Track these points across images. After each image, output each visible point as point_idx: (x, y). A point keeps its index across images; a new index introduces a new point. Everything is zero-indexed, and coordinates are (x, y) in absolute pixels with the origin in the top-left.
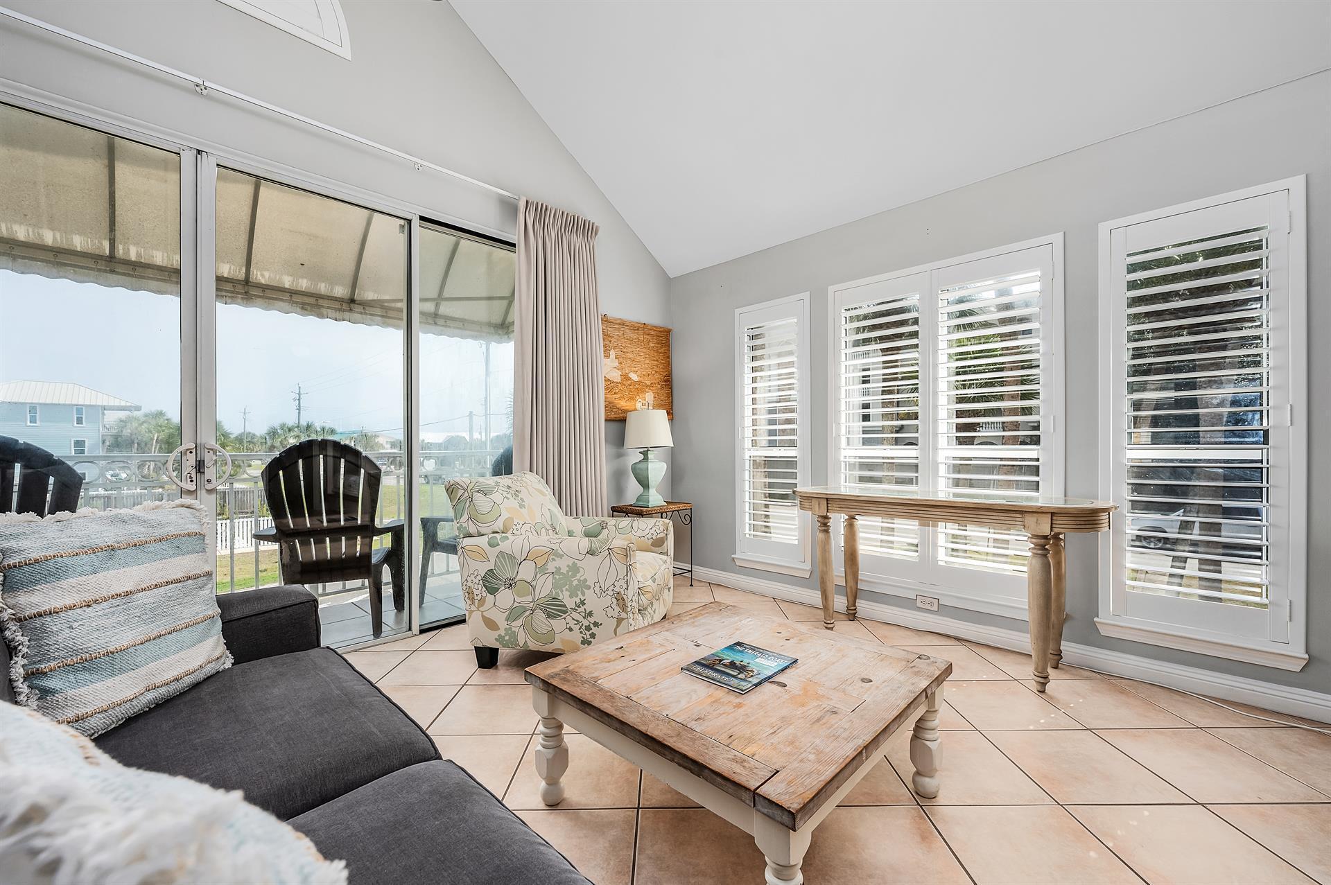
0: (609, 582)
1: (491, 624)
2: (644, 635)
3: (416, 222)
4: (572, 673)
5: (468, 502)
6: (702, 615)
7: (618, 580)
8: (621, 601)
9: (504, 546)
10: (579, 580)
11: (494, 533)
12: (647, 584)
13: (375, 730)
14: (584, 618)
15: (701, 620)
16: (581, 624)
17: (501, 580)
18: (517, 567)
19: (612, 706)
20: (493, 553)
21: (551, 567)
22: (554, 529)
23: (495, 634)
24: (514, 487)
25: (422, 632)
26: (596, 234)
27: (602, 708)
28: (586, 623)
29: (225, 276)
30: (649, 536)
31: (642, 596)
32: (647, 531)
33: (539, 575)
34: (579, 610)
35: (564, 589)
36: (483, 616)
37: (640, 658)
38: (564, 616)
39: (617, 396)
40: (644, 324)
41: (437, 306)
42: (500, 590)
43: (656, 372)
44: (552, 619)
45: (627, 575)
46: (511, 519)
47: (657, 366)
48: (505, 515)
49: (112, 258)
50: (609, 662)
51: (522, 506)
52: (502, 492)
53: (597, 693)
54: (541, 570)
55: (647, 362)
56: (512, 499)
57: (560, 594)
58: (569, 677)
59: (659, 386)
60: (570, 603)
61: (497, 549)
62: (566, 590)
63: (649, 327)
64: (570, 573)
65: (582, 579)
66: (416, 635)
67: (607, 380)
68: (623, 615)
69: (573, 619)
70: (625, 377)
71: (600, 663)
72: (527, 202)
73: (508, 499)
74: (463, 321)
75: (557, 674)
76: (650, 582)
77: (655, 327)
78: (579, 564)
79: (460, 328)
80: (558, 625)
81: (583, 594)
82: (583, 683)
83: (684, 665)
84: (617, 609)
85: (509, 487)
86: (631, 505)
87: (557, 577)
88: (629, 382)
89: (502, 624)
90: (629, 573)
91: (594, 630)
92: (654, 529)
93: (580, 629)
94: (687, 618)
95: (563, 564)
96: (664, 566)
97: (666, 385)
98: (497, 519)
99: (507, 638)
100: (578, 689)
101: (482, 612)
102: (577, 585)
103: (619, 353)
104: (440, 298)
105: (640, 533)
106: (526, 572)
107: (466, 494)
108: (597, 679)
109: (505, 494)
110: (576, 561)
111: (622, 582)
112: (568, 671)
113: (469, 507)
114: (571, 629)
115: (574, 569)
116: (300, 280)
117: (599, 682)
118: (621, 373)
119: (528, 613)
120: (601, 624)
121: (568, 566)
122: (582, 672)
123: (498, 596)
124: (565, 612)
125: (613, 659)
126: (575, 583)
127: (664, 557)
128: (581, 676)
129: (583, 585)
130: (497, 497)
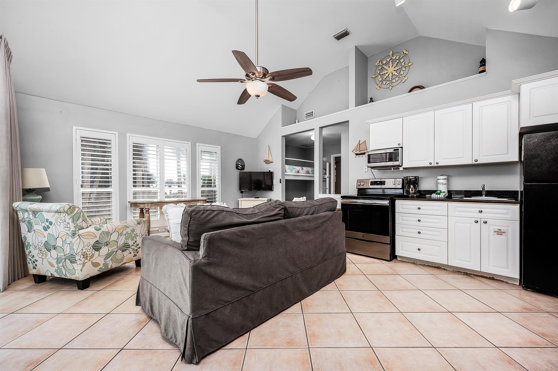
35: (129, 239)
38: (129, 249)
78: (135, 228)
95: (129, 230)
101: (92, 261)
102: (134, 236)
121: (131, 230)
123: (101, 251)
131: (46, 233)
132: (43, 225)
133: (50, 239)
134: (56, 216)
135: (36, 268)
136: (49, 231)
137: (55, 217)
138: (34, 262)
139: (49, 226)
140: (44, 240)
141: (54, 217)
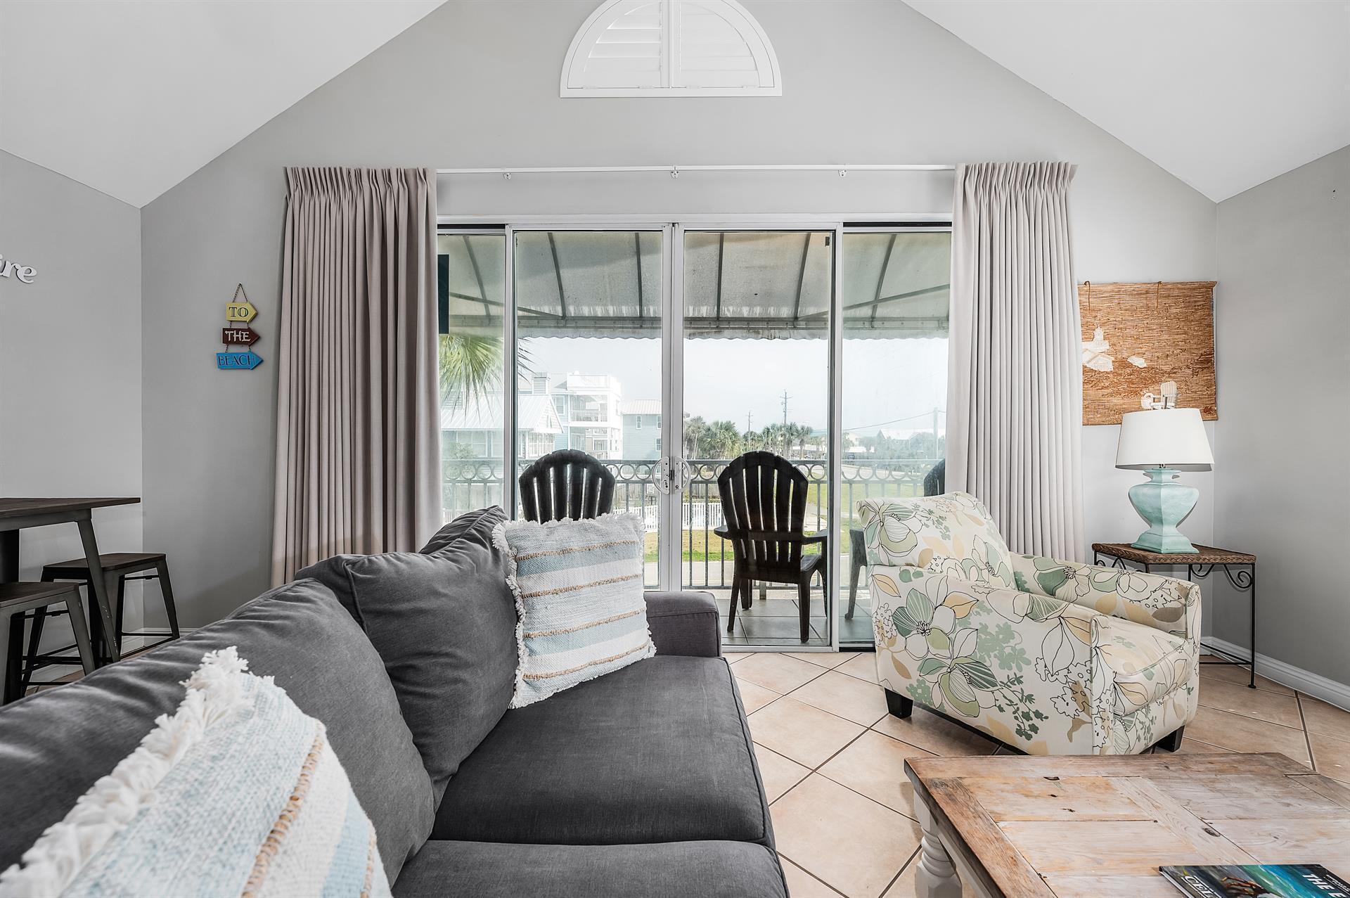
0: (1060, 664)
1: (902, 671)
2: (1103, 771)
3: (841, 230)
4: (966, 790)
5: (879, 527)
6: (1237, 770)
7: (1074, 663)
8: (1080, 695)
9: (917, 583)
10: (1013, 649)
11: (907, 565)
12: (1134, 678)
13: (715, 778)
14: (1021, 701)
15: (1233, 782)
16: (1016, 707)
17: (913, 622)
18: (932, 612)
19: (1008, 878)
20: (904, 588)
21: (975, 622)
22: (990, 569)
23: (907, 682)
24: (938, 513)
25: (842, 650)
26: (1071, 177)
27: (992, 872)
28: (1023, 708)
29: (704, 316)
30: (1150, 602)
31: (1121, 696)
32: (1146, 594)
33: (958, 628)
34: (1014, 688)
36: (893, 657)
37: (1084, 810)
38: (992, 689)
39: (1106, 391)
40: (1160, 283)
41: (874, 308)
42: (912, 633)
43: (1183, 350)
44: (975, 687)
45: (1091, 661)
46: (929, 551)
47: (1184, 341)
48: (922, 546)
49: (641, 317)
50: (1027, 796)
51: (945, 537)
52: (921, 518)
53: (991, 842)
54: (961, 621)
55: (1166, 337)
56: (932, 527)
57: (987, 658)
58: (960, 796)
59: (1190, 371)
60: (1001, 675)
61: (909, 585)
62: (995, 656)
63: (1169, 286)
64: (1001, 636)
65: (1018, 647)
66: (836, 652)
67: (1086, 370)
68: (1083, 716)
69: (1004, 696)
70: (1122, 364)
71: (1012, 792)
72: (967, 168)
73: (927, 526)
74: (901, 319)
75: (944, 784)
76: (1139, 677)
77: (1181, 283)
78: (1014, 627)
79: (899, 328)
80: (984, 697)
81: (1020, 669)
82: (978, 815)
83: (1168, 863)
84: (1074, 706)
85: (931, 512)
86: (1128, 546)
87: (983, 637)
88: (1129, 371)
89: (915, 674)
90: (1094, 659)
91: (1036, 721)
92: (1159, 593)
93: (1014, 713)
94: (1202, 767)
96: (1176, 655)
97: (1203, 369)
98: (911, 550)
99: (920, 691)
100: (966, 823)
101: (892, 652)
103: (1112, 331)
104: (877, 301)
105: (1131, 595)
106: (943, 620)
107: (877, 518)
108: (998, 818)
109: (924, 520)
110: (1010, 623)
111: (1083, 670)
112: (960, 785)
113: (880, 532)
114: (1001, 710)
115: (1008, 633)
116: (755, 309)
117: (1001, 824)
118: (1113, 359)
119: (944, 670)
120: (1047, 718)
122: (980, 796)
124: (994, 685)
125: (1036, 793)
126: (1008, 650)
127: (1179, 640)
128: (977, 803)
129: (1019, 656)
130: (913, 523)
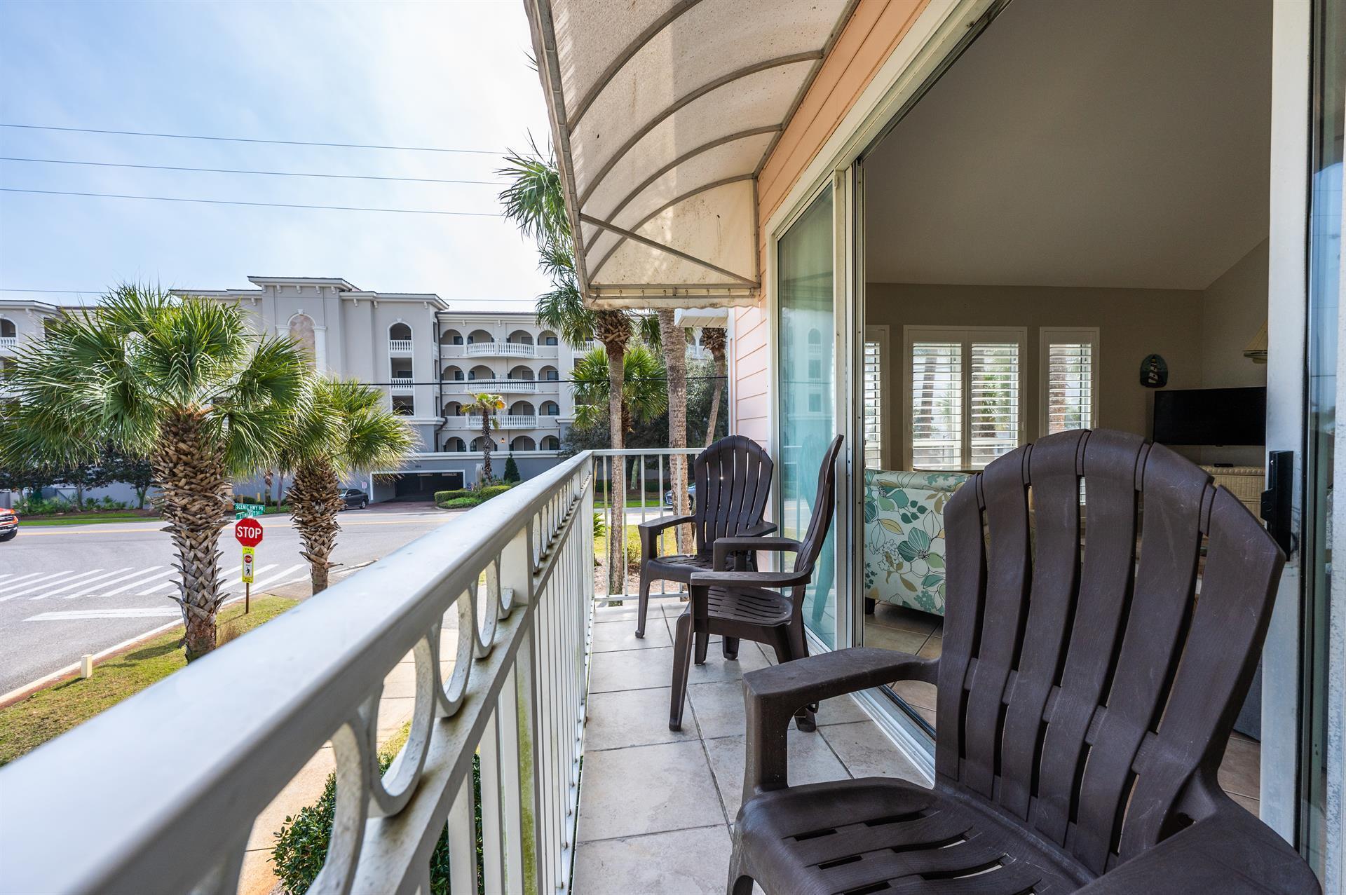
131: (907, 528)
132: (903, 511)
133: (914, 537)
134: (938, 497)
135: (869, 587)
136: (915, 524)
137: (936, 498)
138: (867, 576)
139: (919, 514)
140: (899, 540)
141: (934, 498)
